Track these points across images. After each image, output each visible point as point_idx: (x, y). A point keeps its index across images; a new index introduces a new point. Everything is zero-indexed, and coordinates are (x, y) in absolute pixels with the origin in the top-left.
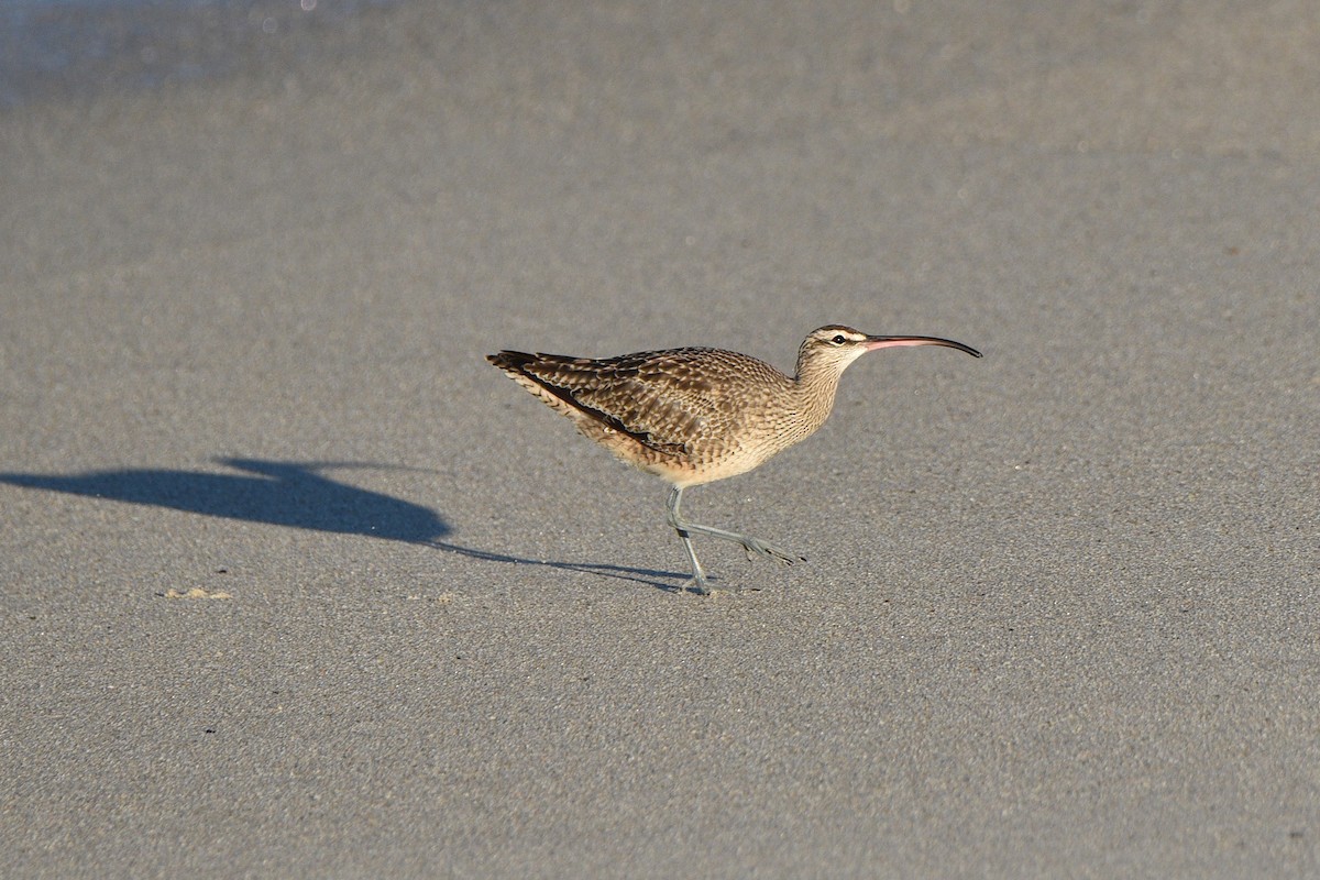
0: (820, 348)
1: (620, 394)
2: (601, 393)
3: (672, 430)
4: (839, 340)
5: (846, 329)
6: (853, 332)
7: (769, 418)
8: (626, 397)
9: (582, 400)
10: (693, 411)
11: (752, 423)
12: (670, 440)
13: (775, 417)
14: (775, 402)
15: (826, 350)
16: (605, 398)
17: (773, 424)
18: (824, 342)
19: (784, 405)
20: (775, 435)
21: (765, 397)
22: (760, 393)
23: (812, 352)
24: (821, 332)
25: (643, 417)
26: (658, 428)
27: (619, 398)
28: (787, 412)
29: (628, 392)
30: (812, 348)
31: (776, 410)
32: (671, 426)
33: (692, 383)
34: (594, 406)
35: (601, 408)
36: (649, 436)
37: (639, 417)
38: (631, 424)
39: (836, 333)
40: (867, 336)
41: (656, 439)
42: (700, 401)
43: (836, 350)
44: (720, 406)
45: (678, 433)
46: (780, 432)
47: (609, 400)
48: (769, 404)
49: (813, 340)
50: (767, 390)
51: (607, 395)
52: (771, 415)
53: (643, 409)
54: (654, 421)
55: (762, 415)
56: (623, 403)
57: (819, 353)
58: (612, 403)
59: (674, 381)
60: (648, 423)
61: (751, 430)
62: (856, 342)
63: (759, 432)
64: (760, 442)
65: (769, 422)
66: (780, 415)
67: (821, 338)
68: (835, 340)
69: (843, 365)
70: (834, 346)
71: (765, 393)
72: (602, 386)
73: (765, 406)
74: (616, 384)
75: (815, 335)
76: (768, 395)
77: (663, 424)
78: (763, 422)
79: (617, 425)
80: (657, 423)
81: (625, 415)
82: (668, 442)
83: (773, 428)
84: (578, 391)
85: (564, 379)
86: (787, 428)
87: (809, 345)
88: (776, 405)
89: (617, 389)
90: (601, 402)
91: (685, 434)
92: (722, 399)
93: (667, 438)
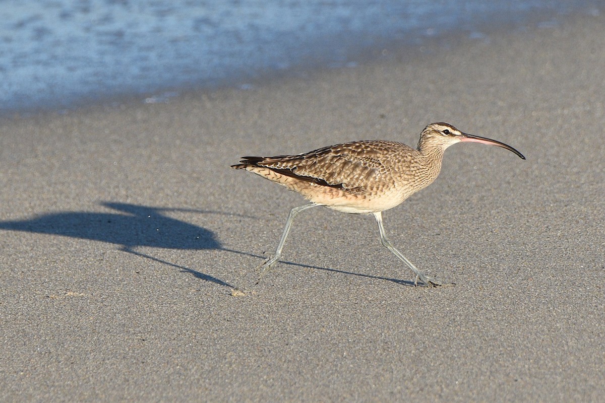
0: (434, 134)
1: (323, 164)
2: (310, 167)
3: (357, 179)
4: (447, 132)
5: (451, 127)
6: (454, 129)
7: (412, 169)
8: (327, 165)
9: (298, 173)
10: (370, 165)
11: (403, 171)
12: (357, 185)
13: (415, 168)
14: (415, 160)
15: (438, 136)
16: (313, 169)
17: (414, 172)
18: (438, 132)
19: (420, 163)
20: (414, 180)
21: (410, 157)
22: (406, 155)
23: (429, 136)
24: (437, 126)
25: (339, 174)
26: (349, 179)
27: (322, 167)
28: (421, 167)
29: (327, 162)
30: (429, 134)
31: (417, 165)
32: (357, 176)
33: (365, 152)
34: (306, 174)
35: (311, 175)
36: (343, 185)
37: (336, 175)
38: (331, 180)
39: (445, 128)
40: (462, 133)
41: (347, 186)
42: (373, 160)
43: (443, 138)
44: (384, 162)
45: (362, 180)
46: (417, 178)
47: (316, 169)
48: (412, 161)
49: (431, 130)
50: (410, 154)
51: (315, 166)
52: (414, 167)
53: (338, 170)
54: (346, 176)
55: (408, 167)
56: (325, 169)
57: (433, 137)
58: (318, 170)
59: (353, 152)
60: (342, 177)
61: (402, 175)
62: (455, 135)
63: (406, 176)
64: (406, 182)
65: (412, 171)
66: (418, 168)
67: (436, 129)
68: (444, 131)
69: (445, 147)
70: (443, 135)
71: (409, 155)
72: (310, 163)
73: (410, 162)
74: (319, 159)
75: (433, 127)
76: (411, 156)
77: (351, 176)
78: (409, 171)
79: (322, 183)
80: (349, 176)
81: (327, 175)
82: (355, 187)
83: (414, 175)
84: (295, 168)
85: (284, 165)
86: (420, 176)
87: (428, 132)
88: (416, 162)
89: (320, 162)
90: (311, 171)
91: (366, 179)
92: (384, 159)
93: (354, 184)
